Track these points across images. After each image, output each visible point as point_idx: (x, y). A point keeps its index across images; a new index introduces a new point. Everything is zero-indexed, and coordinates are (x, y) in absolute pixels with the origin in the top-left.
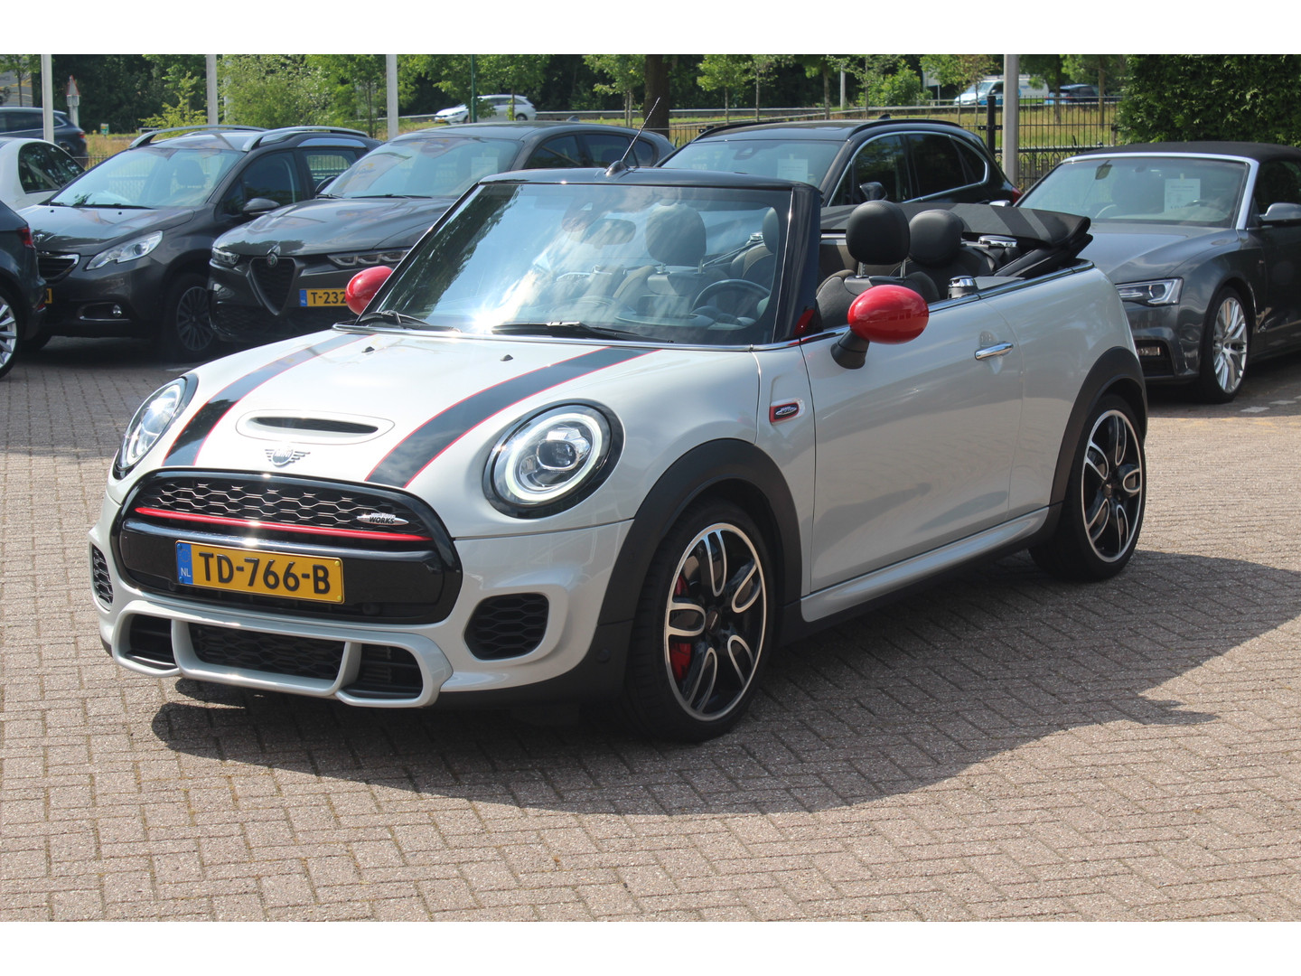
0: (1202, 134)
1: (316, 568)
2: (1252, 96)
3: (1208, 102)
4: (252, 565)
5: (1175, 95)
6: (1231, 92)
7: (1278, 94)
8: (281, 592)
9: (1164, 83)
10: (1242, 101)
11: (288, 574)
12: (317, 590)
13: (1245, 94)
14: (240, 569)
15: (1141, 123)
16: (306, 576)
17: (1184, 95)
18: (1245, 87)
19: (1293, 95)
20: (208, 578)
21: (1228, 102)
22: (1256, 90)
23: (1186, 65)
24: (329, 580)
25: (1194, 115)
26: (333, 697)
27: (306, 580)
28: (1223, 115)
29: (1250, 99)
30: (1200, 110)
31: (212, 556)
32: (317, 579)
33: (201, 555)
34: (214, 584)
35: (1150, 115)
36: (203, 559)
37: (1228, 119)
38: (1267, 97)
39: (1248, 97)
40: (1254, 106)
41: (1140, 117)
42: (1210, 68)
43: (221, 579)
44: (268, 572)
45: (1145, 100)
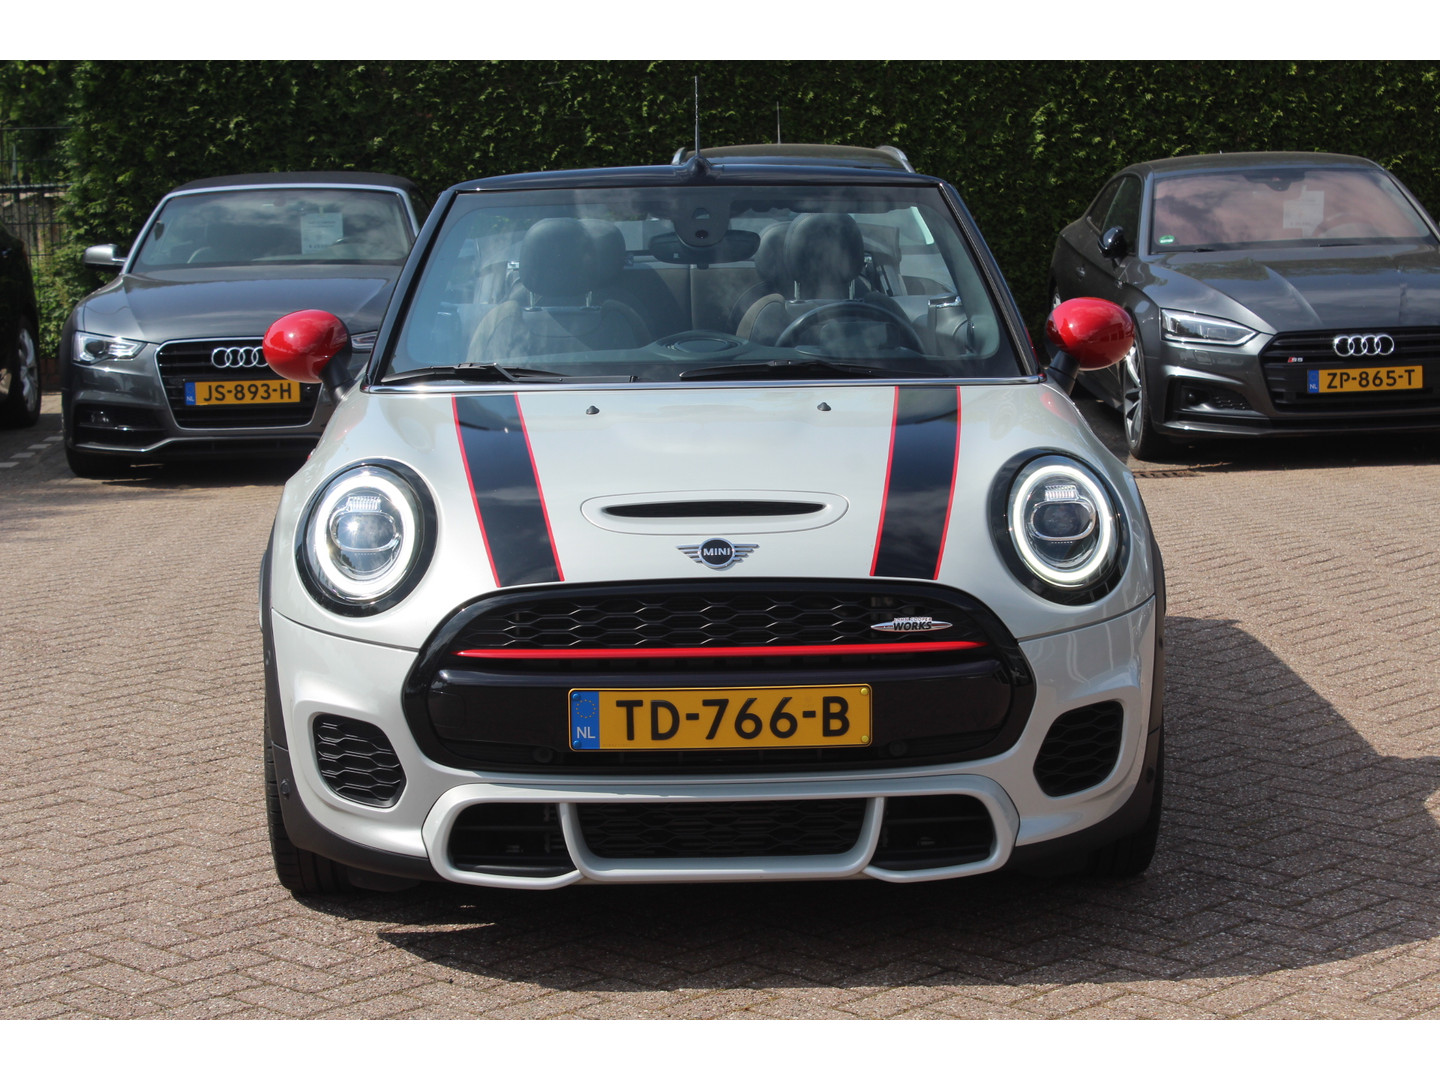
0: (177, 168)
1: (827, 701)
2: (237, 124)
3: (183, 132)
4: (714, 710)
5: (141, 124)
6: (211, 120)
7: (265, 121)
8: (767, 740)
9: (126, 110)
10: (225, 131)
11: (778, 714)
12: (827, 732)
13: (228, 123)
14: (693, 717)
15: (101, 157)
16: (809, 714)
17: (152, 125)
18: (227, 113)
19: (284, 123)
20: (631, 736)
21: (208, 131)
22: (240, 118)
23: (152, 89)
24: (848, 715)
25: (167, 147)
26: (859, 877)
27: (810, 720)
28: (203, 148)
29: (234, 128)
30: (176, 141)
31: (639, 703)
32: (828, 716)
33: (620, 704)
34: (643, 741)
35: (112, 148)
36: (623, 711)
37: (210, 151)
38: (255, 125)
39: (232, 126)
40: (240, 135)
41: (99, 150)
42: (182, 93)
43: (656, 735)
44: (743, 715)
45: (103, 130)
